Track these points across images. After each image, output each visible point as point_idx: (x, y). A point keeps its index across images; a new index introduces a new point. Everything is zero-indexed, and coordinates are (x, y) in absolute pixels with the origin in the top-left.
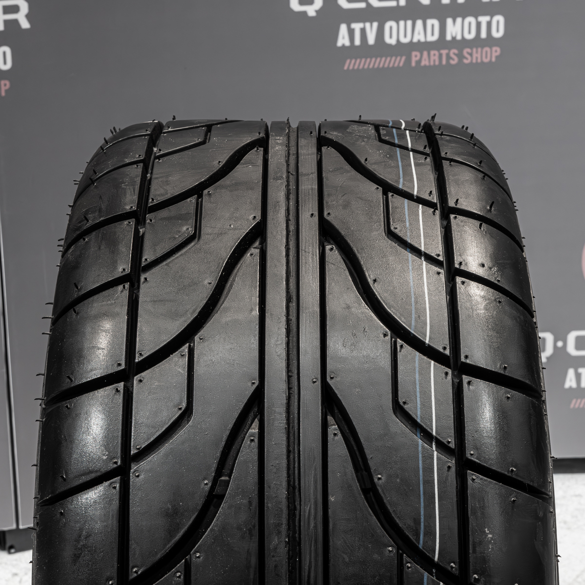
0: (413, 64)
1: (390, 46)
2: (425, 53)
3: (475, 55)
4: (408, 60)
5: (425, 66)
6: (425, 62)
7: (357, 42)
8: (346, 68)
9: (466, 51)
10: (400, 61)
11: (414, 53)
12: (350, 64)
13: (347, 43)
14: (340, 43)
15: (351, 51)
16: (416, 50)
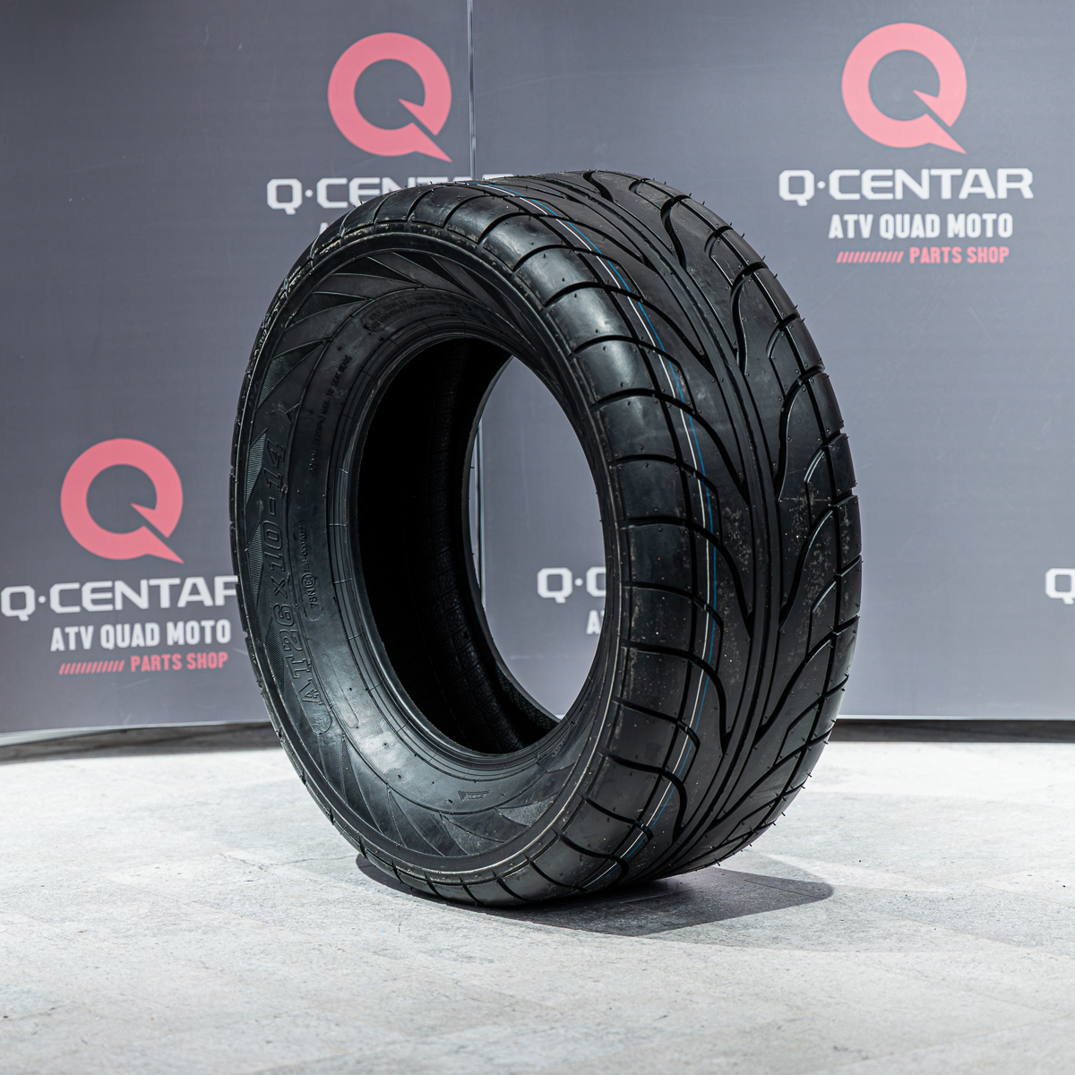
0: (912, 261)
1: (886, 240)
2: (925, 250)
3: (980, 255)
4: (907, 256)
5: (925, 264)
6: (925, 259)
7: (851, 234)
8: (839, 260)
9: (970, 250)
10: (897, 257)
11: (912, 250)
12: (843, 258)
13: (840, 235)
14: (832, 235)
15: (843, 243)
16: (914, 246)
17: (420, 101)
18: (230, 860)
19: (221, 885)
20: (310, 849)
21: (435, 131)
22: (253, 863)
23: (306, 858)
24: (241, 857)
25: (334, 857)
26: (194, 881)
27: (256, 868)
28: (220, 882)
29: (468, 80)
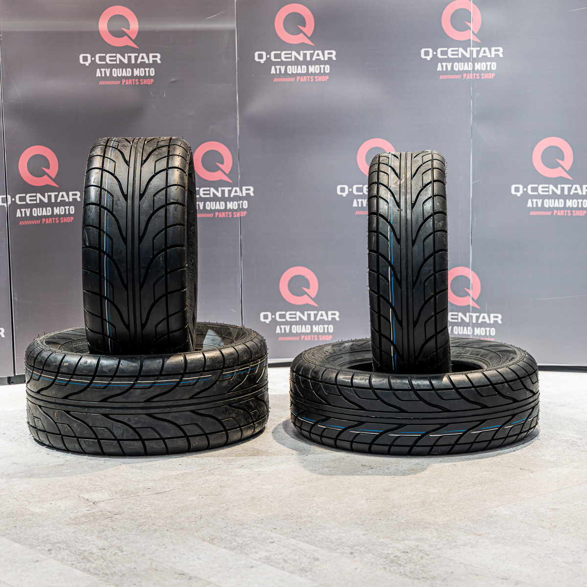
17: (222, 163)
18: (82, 499)
19: (76, 513)
20: (116, 493)
21: (227, 173)
22: (91, 500)
23: (114, 498)
24: (86, 497)
25: (125, 497)
26: (65, 511)
27: (92, 503)
28: (76, 511)
29: (237, 156)
